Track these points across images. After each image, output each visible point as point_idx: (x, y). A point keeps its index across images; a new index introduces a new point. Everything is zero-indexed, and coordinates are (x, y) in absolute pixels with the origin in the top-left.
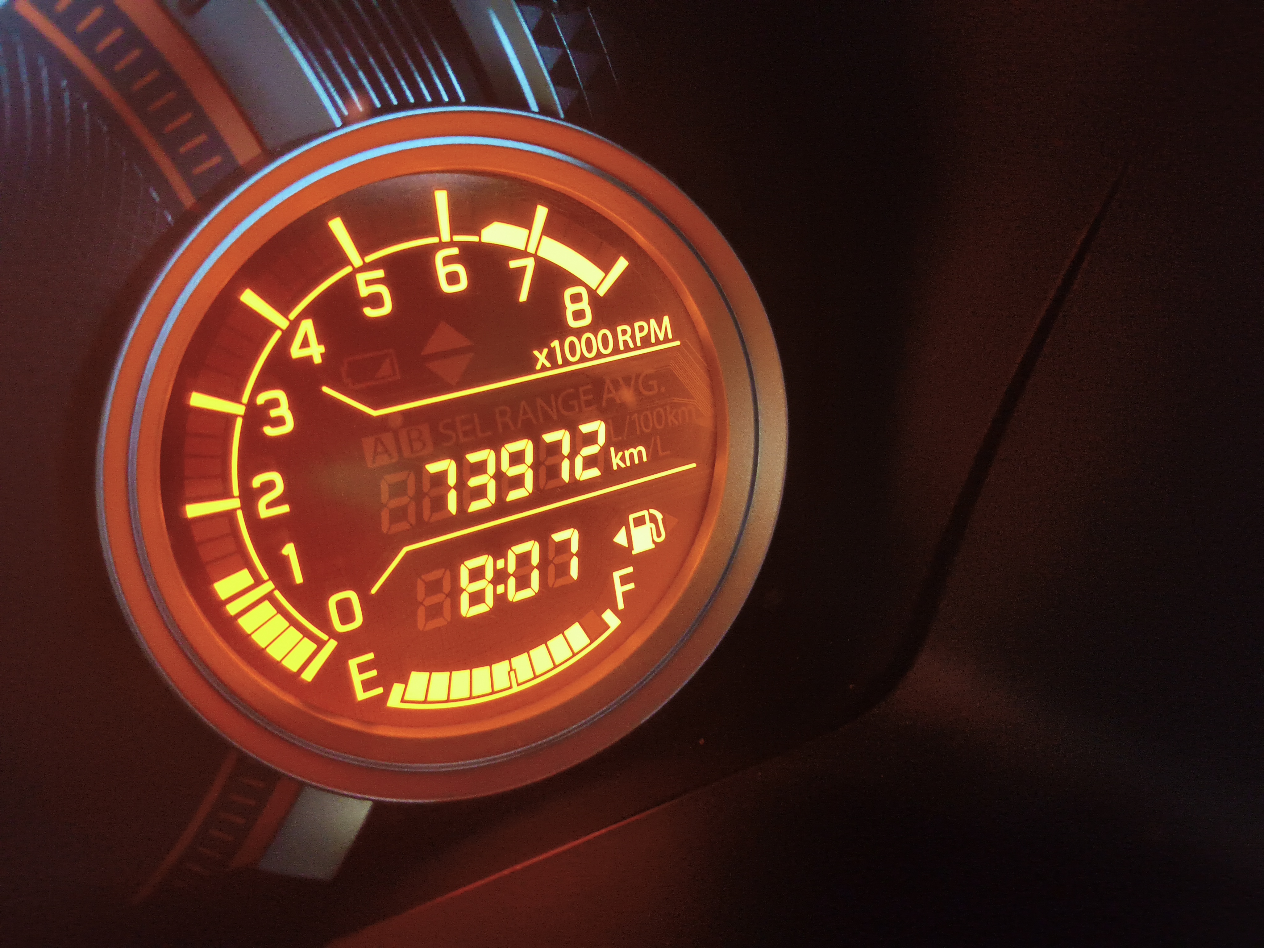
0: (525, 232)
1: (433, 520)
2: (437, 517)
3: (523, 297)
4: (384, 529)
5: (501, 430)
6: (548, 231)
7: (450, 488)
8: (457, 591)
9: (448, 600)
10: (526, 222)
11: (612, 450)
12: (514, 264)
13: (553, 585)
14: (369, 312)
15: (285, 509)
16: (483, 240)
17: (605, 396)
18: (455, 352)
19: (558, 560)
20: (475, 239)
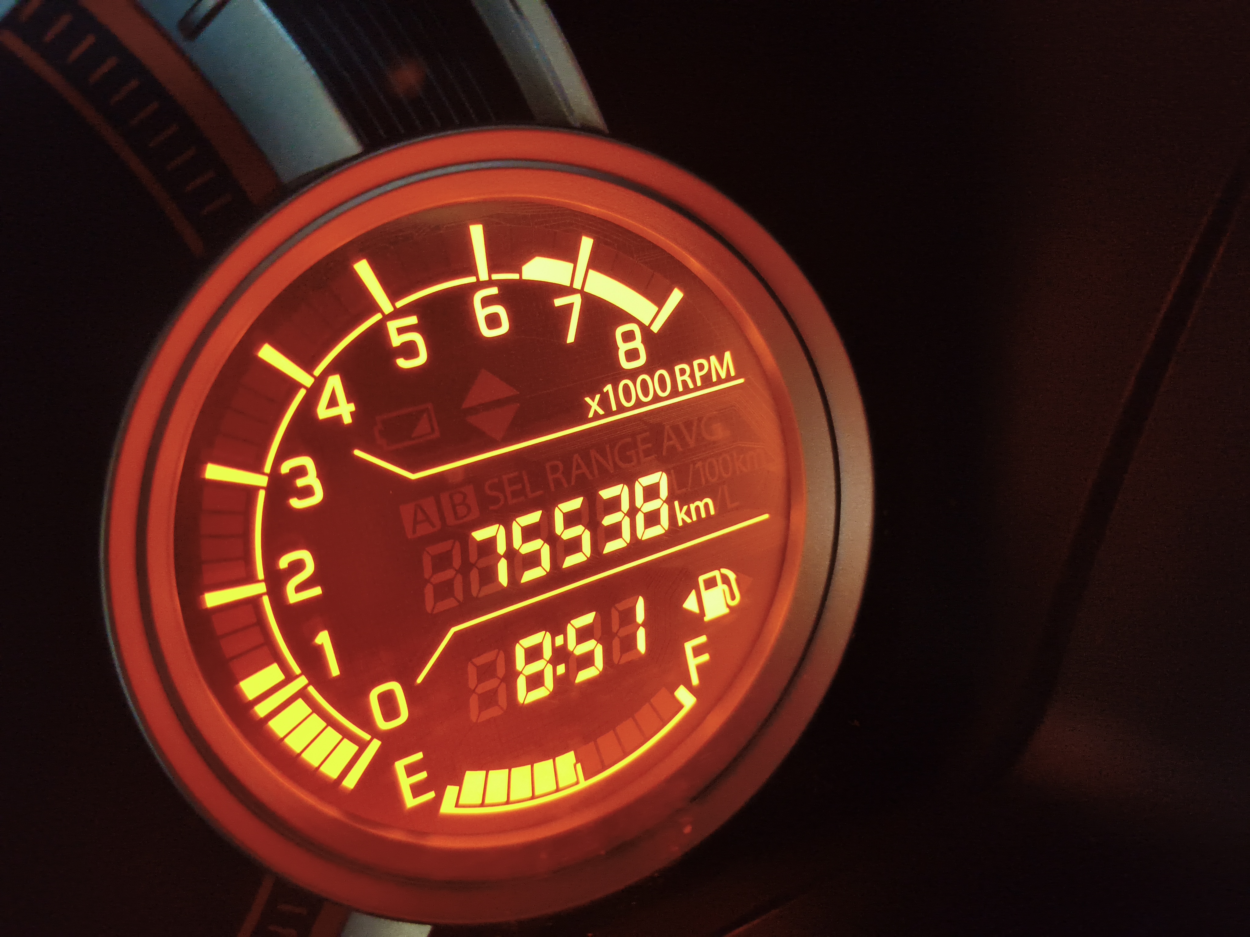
0: (570, 266)
1: (482, 594)
2: (487, 590)
3: (571, 338)
4: (429, 609)
5: (553, 489)
6: (595, 263)
7: (500, 557)
8: (512, 674)
9: (503, 685)
10: (571, 255)
11: (676, 503)
12: (559, 302)
13: (619, 662)
14: (402, 363)
15: (317, 591)
16: (525, 277)
17: (666, 444)
18: (499, 403)
19: (623, 632)
20: (516, 276)
